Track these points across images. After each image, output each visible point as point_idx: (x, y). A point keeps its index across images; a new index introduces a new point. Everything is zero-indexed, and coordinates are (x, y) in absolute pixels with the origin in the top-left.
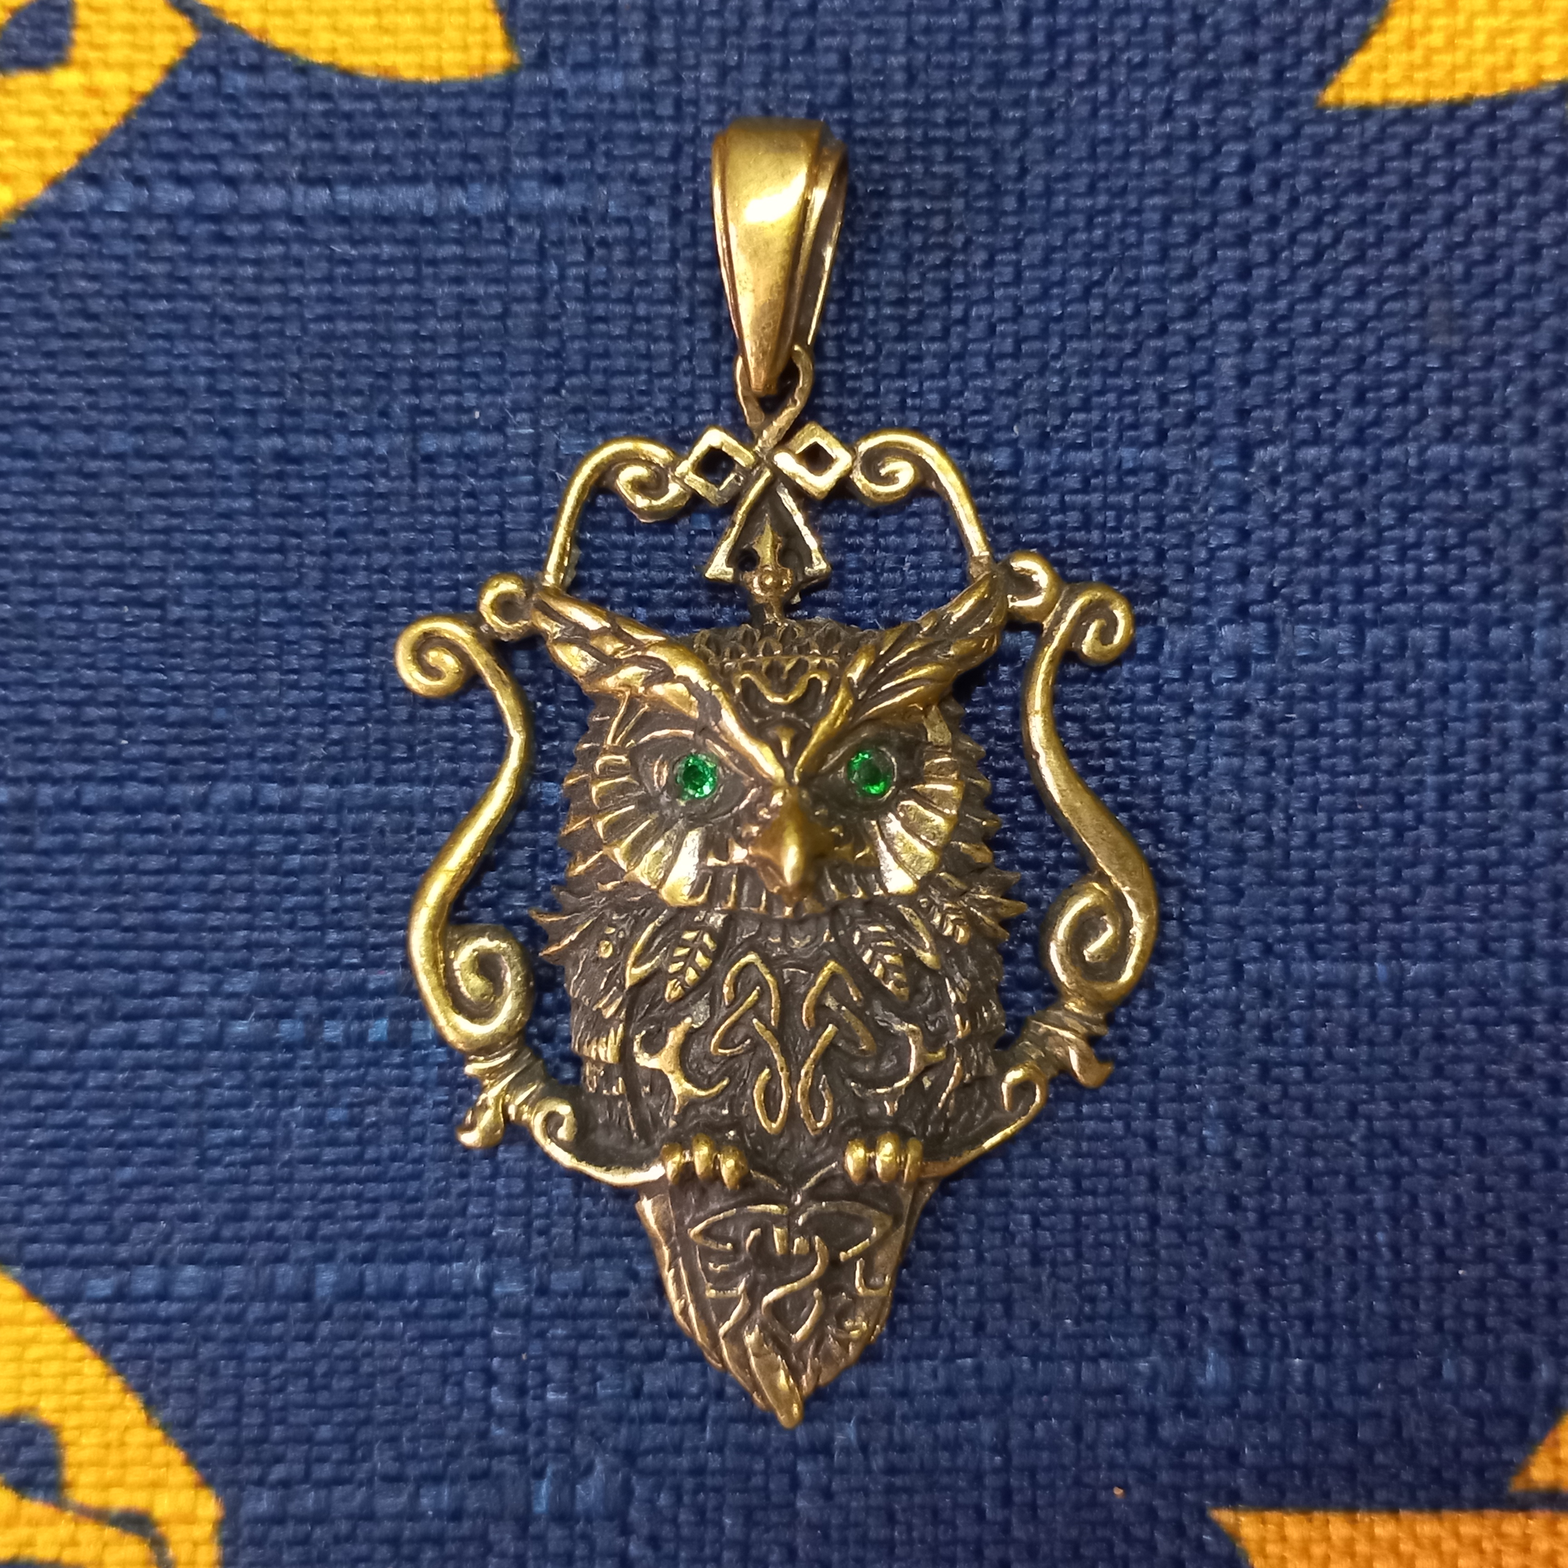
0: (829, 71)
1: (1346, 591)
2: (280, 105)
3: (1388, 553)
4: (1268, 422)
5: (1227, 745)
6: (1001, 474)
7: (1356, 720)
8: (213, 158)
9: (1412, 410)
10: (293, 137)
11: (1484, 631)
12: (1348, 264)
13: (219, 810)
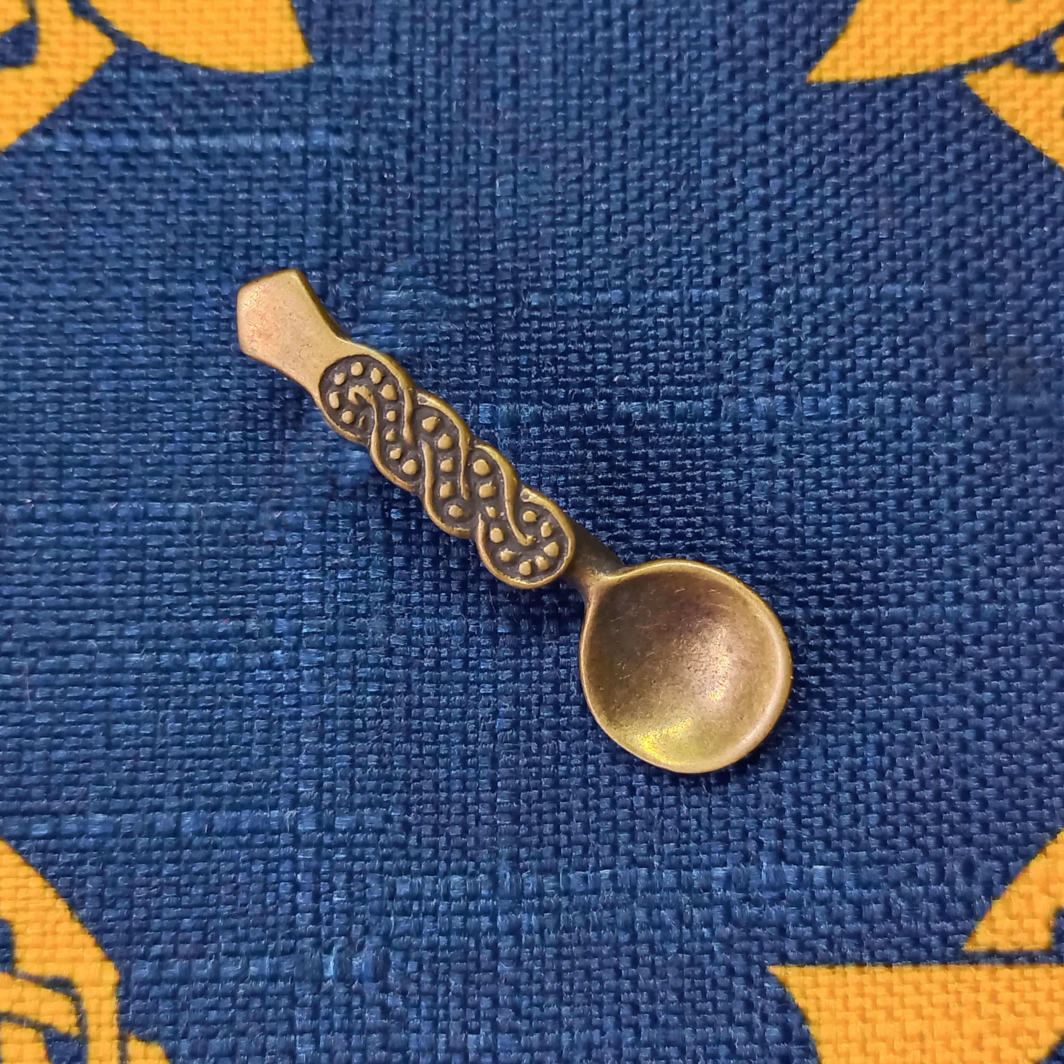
0: (505, 67)
1: (834, 375)
2: (165, 90)
3: (860, 351)
4: (783, 272)
5: (763, 472)
6: (616, 306)
7: (844, 455)
8: (124, 120)
9: (871, 264)
10: (174, 107)
11: (922, 398)
12: (828, 176)
13: (123, 519)
